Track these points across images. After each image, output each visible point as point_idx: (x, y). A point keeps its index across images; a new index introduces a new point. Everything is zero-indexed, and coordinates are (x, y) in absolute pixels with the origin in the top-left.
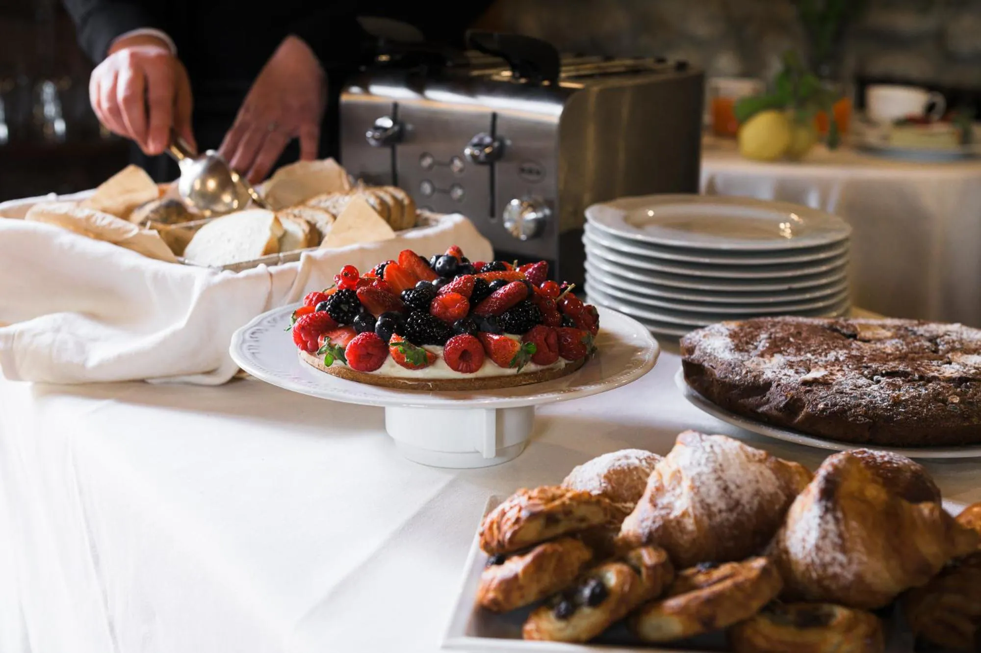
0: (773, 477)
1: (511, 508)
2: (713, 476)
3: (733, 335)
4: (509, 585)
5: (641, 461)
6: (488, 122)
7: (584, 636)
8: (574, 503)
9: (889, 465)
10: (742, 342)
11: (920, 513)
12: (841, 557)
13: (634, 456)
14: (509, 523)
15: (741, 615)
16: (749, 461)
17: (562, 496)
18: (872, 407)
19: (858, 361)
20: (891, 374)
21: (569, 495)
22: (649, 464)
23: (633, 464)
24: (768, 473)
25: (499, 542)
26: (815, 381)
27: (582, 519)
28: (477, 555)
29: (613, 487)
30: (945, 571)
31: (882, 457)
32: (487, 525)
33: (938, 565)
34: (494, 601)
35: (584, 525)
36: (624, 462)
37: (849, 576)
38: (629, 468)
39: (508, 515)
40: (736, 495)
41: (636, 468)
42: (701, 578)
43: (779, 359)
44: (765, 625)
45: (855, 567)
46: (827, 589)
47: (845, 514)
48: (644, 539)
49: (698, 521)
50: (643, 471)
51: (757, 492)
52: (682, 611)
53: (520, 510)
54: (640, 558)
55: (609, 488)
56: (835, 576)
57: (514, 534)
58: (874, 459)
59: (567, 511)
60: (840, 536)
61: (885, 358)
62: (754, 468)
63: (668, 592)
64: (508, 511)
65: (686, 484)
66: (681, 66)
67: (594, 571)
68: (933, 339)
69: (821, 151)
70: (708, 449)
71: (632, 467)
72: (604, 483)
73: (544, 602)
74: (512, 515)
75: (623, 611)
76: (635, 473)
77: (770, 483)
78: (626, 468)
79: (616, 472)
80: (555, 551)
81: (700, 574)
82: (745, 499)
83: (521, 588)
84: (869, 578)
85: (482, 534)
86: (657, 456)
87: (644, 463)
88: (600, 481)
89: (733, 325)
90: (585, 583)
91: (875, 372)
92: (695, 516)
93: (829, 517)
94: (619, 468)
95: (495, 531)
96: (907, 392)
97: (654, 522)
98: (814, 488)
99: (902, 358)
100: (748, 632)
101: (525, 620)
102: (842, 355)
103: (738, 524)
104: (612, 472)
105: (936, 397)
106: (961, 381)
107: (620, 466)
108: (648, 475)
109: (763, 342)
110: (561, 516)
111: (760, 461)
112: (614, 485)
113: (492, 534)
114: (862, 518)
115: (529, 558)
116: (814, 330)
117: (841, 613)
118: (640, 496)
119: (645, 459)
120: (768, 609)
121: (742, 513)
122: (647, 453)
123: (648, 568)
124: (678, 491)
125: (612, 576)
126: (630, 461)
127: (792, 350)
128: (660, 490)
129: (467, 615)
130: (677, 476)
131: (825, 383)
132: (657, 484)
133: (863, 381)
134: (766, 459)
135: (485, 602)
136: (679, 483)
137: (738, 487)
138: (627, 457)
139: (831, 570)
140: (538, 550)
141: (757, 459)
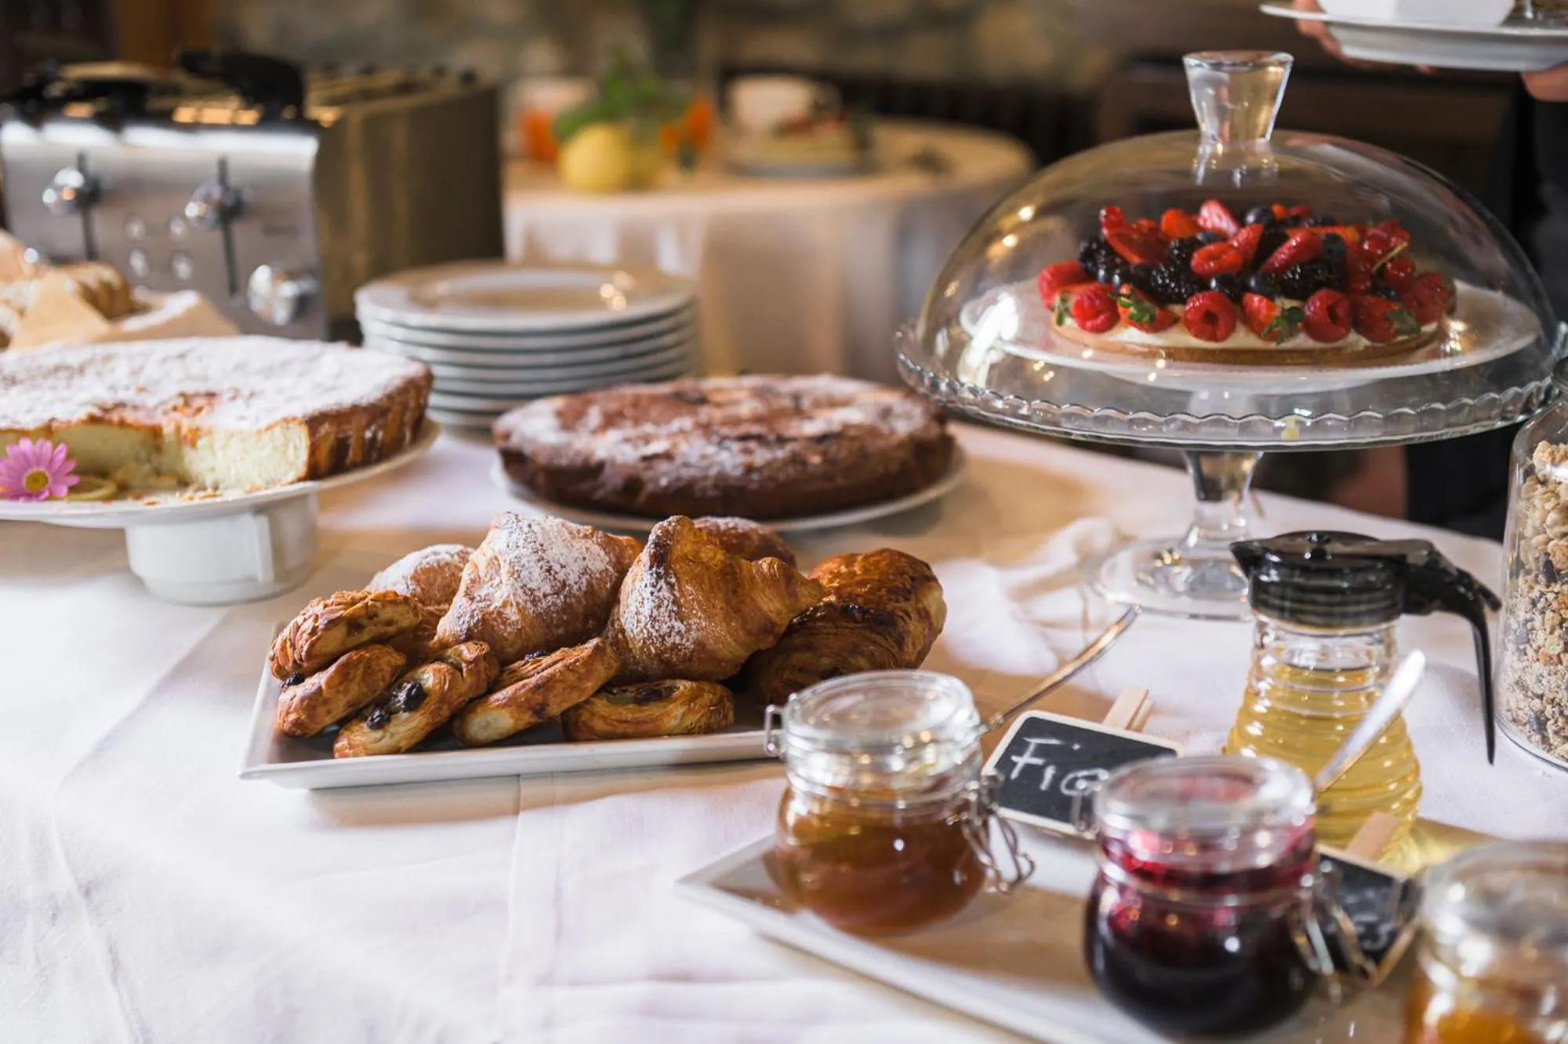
0: (602, 553)
1: (305, 620)
2: (534, 557)
3: (560, 414)
4: (313, 702)
5: (452, 556)
6: (214, 170)
7: (403, 744)
8: (378, 604)
9: (733, 532)
10: (568, 421)
11: (760, 568)
12: (678, 625)
13: (445, 552)
14: (305, 636)
15: (575, 698)
16: (574, 538)
17: (364, 598)
18: (722, 477)
19: (706, 429)
20: (744, 438)
21: (370, 597)
22: (463, 558)
23: (443, 559)
24: (596, 549)
25: (295, 661)
26: (655, 457)
27: (389, 623)
28: (269, 684)
29: (423, 589)
30: (791, 629)
31: (727, 524)
32: (278, 646)
33: (783, 623)
34: (297, 723)
35: (392, 629)
36: (432, 559)
37: (690, 645)
38: (439, 565)
39: (303, 628)
40: (561, 576)
41: (447, 564)
42: (529, 667)
43: (613, 435)
44: (601, 706)
45: (694, 634)
46: (667, 663)
47: (678, 579)
48: (463, 637)
49: (521, 610)
50: (456, 566)
51: (585, 571)
52: (510, 703)
53: (316, 619)
54: (460, 655)
55: (419, 590)
56: (674, 646)
57: (312, 645)
58: (718, 527)
59: (371, 614)
60: (675, 602)
61: (737, 421)
62: (580, 544)
63: (494, 686)
64: (302, 624)
65: (505, 569)
66: (468, 78)
67: (409, 675)
68: (796, 397)
69: (671, 175)
70: (526, 529)
71: (442, 563)
72: (412, 584)
73: (354, 716)
74: (308, 626)
75: (446, 712)
76: (446, 569)
77: (599, 561)
78: (435, 565)
79: (425, 571)
80: (361, 658)
81: (526, 665)
82: (572, 579)
83: (326, 702)
84: (711, 644)
85: (273, 659)
86: (469, 550)
87: (456, 557)
88: (407, 583)
89: (558, 403)
90: (400, 688)
91: (724, 438)
92: (518, 604)
93: (662, 583)
94: (427, 566)
95: (289, 651)
96: (761, 456)
97: (472, 617)
98: (645, 556)
99: (758, 419)
100: (585, 716)
101: (335, 736)
102: (687, 422)
103: (567, 608)
104: (419, 572)
105: (796, 459)
106: (823, 439)
107: (428, 563)
108: (461, 570)
109: (594, 416)
110: (365, 621)
111: (586, 536)
112: (424, 586)
113: (286, 655)
114: (697, 580)
115: (332, 669)
116: (655, 399)
117: (683, 686)
118: (454, 593)
119: (458, 554)
120: (605, 689)
121: (570, 594)
122: (459, 547)
123: (469, 663)
124: (496, 581)
125: (429, 676)
126: (438, 557)
127: (629, 423)
128: (475, 582)
129: (266, 744)
130: (494, 563)
131: (668, 456)
132: (472, 576)
133: (710, 450)
134: (592, 534)
135: (287, 727)
136: (497, 572)
137: (563, 567)
138: (435, 553)
139: (669, 641)
140: (343, 659)
141: (581, 535)
